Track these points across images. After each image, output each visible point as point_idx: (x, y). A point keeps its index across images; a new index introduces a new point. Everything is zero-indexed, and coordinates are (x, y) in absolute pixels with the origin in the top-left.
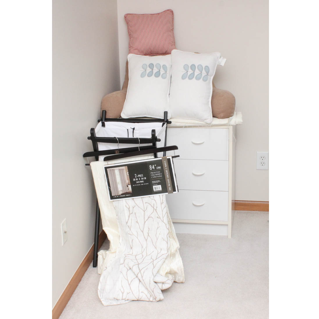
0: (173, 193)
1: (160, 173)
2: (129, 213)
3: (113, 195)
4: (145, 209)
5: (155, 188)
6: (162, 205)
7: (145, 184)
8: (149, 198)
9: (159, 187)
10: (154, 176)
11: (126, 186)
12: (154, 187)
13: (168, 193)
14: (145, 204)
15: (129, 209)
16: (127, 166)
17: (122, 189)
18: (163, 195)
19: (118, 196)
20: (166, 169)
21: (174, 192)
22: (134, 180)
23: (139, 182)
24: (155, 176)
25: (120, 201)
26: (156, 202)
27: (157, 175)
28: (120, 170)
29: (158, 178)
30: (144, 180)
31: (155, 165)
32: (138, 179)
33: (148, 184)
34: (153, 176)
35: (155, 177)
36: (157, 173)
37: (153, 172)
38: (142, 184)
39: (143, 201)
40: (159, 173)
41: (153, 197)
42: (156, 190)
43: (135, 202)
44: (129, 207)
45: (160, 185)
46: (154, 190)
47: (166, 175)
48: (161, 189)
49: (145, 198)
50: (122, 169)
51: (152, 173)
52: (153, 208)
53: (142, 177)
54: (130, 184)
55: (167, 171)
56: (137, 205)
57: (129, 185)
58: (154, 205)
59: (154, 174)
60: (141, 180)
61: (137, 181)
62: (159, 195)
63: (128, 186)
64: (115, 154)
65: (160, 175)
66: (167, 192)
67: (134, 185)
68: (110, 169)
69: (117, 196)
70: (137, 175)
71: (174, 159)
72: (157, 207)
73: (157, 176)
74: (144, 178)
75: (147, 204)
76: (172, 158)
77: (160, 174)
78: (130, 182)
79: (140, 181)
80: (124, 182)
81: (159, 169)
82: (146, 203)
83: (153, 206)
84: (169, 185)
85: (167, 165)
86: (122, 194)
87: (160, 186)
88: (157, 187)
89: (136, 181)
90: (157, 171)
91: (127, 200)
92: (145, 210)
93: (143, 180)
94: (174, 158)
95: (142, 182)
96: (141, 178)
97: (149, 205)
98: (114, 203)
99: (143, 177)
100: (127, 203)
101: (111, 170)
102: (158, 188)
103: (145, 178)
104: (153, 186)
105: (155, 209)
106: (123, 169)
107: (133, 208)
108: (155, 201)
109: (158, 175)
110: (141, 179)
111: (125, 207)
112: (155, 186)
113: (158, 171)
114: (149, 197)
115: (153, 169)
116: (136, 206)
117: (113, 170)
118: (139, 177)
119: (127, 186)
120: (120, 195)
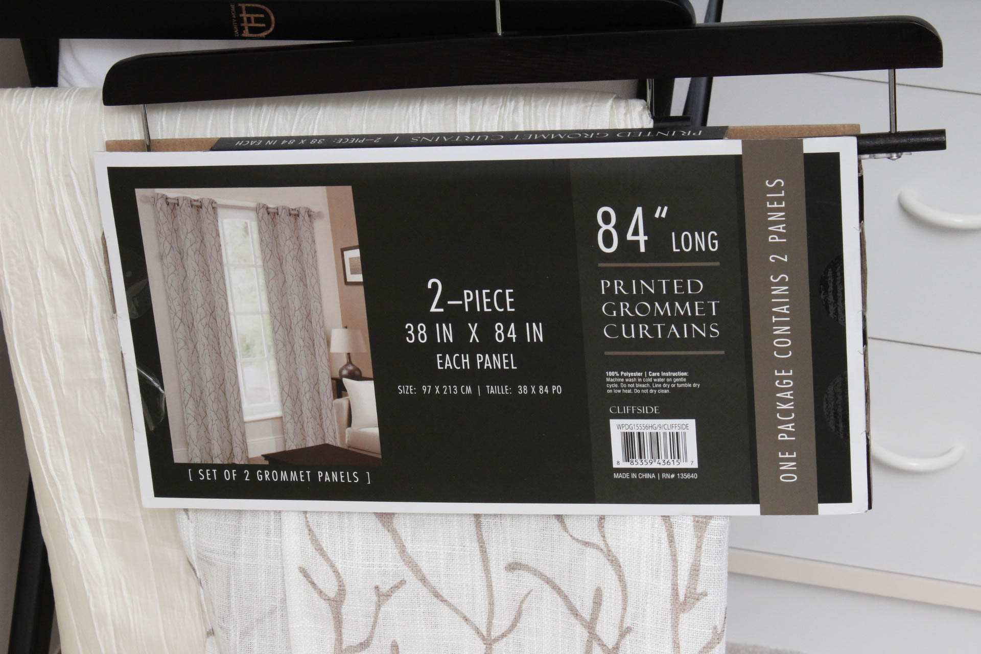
0: (815, 512)
1: (705, 297)
2: (331, 635)
3: (180, 455)
4: (501, 623)
5: (628, 438)
6: (684, 617)
7: (523, 390)
8: (556, 524)
9: (675, 438)
10: (637, 321)
11: (327, 387)
12: (617, 428)
13: (764, 512)
14: (500, 576)
15: (336, 603)
16: (348, 189)
17: (278, 413)
18: (701, 524)
19: (228, 475)
20: (779, 268)
21: (825, 509)
22: (417, 333)
23: (465, 360)
24: (651, 320)
25: (247, 522)
26: (621, 578)
27: (660, 319)
28: (270, 216)
29: (669, 342)
30: (519, 348)
31: (661, 212)
32: (461, 333)
33: (557, 389)
34: (619, 320)
35: (644, 331)
36: (671, 297)
37: (627, 276)
38: (492, 390)
39: (483, 551)
40: (692, 299)
41: (601, 526)
42: (637, 464)
43: (402, 550)
44: (342, 590)
45: (692, 423)
46: (618, 459)
47: (769, 327)
48: (691, 460)
49: (508, 522)
50: (295, 215)
51: (619, 287)
52: (590, 626)
53: (506, 319)
54: (368, 370)
55: (782, 290)
56: (423, 580)
57: (356, 376)
58: (598, 601)
59: (633, 300)
60: (488, 345)
61: (447, 348)
62: (666, 518)
63: (347, 382)
64: (230, 36)
65: (699, 321)
66: (754, 499)
67: (406, 390)
68: (172, 193)
69: (220, 468)
70: (452, 291)
71: (876, 164)
72: (624, 632)
73: (667, 321)
74: (520, 332)
75: (528, 581)
76: (862, 150)
77: (706, 308)
78: (365, 347)
79: (472, 350)
80: (311, 346)
81: (696, 255)
82: (513, 567)
83: (587, 617)
84: (786, 430)
85: (789, 221)
86: (275, 461)
87: (688, 428)
88: (655, 438)
89: (434, 346)
90: (671, 274)
91: (325, 518)
92: (495, 634)
93: (507, 346)
94: (882, 158)
95: (497, 362)
96: (487, 322)
97: (547, 587)
98: (187, 527)
99: (520, 319)
100: (320, 550)
101: (173, 205)
102: (664, 444)
103: (537, 332)
104: (614, 423)
105: (610, 642)
106: (310, 214)
107: (382, 596)
108: (615, 562)
109: (679, 320)
110: (486, 332)
111: (294, 577)
112: (635, 425)
113: (683, 274)
114: (560, 518)
115: (629, 248)
116: (413, 582)
117: (198, 206)
118: (474, 315)
119: (339, 390)
120: (253, 468)
